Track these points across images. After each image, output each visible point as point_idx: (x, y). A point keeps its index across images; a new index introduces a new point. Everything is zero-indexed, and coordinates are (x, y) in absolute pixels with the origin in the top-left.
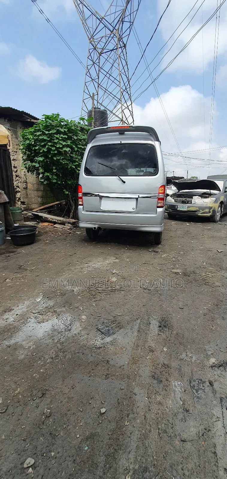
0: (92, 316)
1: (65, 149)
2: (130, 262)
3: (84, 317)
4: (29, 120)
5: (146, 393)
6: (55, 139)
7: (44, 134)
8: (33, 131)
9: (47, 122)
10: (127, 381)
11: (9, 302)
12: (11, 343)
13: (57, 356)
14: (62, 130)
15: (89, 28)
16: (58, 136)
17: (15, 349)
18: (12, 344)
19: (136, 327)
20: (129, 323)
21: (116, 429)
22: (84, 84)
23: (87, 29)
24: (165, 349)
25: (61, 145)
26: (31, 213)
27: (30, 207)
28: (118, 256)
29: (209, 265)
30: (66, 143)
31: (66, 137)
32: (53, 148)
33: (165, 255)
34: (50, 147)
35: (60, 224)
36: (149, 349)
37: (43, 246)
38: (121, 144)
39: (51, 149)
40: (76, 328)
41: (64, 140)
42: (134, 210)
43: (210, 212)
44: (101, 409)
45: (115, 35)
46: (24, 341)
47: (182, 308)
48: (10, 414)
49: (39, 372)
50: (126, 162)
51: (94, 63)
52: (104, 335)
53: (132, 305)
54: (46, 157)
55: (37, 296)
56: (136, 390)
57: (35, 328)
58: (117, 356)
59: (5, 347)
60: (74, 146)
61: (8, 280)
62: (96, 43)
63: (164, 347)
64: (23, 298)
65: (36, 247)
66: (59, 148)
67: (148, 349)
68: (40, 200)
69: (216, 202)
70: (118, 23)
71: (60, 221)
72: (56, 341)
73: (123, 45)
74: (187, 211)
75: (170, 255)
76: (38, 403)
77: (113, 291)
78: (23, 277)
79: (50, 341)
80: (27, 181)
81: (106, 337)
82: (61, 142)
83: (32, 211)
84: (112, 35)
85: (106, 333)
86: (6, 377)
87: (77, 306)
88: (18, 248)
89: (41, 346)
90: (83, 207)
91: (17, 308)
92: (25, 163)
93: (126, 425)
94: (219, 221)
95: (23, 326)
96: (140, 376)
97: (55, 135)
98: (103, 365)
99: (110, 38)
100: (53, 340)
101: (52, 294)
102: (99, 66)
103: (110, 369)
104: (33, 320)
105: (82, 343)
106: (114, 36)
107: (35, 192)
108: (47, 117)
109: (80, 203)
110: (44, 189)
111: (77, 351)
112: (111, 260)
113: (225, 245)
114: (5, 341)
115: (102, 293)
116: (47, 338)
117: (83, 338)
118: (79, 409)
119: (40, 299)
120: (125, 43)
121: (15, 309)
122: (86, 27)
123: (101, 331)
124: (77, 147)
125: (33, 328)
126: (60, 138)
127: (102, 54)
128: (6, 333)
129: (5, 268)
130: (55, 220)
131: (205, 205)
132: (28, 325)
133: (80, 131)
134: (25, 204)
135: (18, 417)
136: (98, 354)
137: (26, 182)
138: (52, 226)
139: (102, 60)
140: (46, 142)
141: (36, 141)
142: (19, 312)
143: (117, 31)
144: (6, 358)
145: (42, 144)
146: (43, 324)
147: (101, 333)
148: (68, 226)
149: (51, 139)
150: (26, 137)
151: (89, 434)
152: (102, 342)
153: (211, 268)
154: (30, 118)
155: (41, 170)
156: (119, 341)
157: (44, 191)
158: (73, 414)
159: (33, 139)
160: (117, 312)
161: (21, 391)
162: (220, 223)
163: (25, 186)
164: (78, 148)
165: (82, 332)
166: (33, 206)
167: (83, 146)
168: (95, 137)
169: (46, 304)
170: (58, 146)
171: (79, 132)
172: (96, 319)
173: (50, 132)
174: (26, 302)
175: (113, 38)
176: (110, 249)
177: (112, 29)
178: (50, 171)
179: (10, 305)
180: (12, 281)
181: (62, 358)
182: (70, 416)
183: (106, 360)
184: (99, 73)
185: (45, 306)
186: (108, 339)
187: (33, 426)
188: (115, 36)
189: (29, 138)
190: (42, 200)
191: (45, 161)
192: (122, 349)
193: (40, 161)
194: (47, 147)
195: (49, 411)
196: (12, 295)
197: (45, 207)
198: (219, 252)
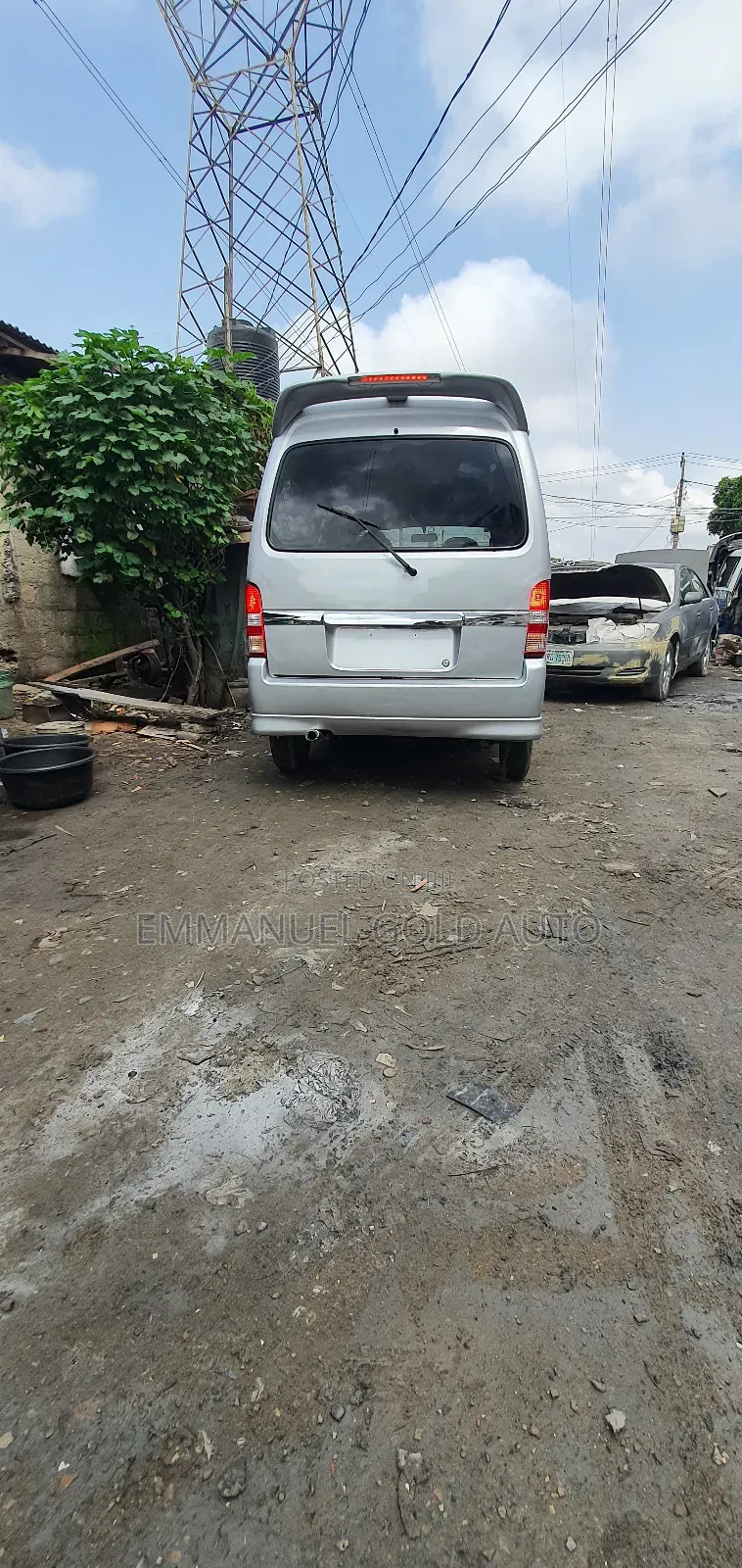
0: (411, 1053)
1: (168, 457)
2: (454, 847)
3: (383, 1058)
4: (16, 352)
5: (730, 1325)
6: (129, 423)
7: (88, 402)
8: (43, 392)
9: (95, 359)
10: (642, 1288)
11: (81, 1026)
12: (151, 1191)
13: (351, 1222)
14: (155, 390)
15: (189, 35)
16: (140, 410)
17: (180, 1214)
18: (158, 1195)
19: (582, 1079)
20: (549, 1064)
21: (692, 1488)
22: (183, 235)
23: (183, 45)
24: (715, 1149)
25: (154, 443)
26: (48, 689)
27: (33, 669)
28: (404, 828)
29: (708, 841)
30: (173, 435)
31: (171, 413)
32: (127, 455)
33: (560, 814)
34: (113, 450)
35: (158, 724)
36: (661, 1153)
37: (128, 806)
38: (396, 438)
39: (119, 456)
40: (376, 1106)
41: (162, 424)
42: (447, 669)
43: (643, 669)
44: (608, 1417)
45: (280, 70)
46: (199, 1176)
47: (698, 992)
48: (265, 1497)
49: (308, 1299)
50: (377, 505)
51: (213, 163)
52: (485, 1121)
53: (531, 999)
54: (101, 486)
55: (179, 992)
56: (692, 1317)
57: (225, 1121)
58: (564, 1195)
59: (135, 1210)
60: (200, 449)
61: (45, 943)
62: (218, 94)
63: (706, 1138)
64: (131, 1006)
65: (105, 812)
66: (149, 453)
67: (658, 1153)
68: (65, 641)
69: (659, 635)
70: (291, 29)
71: (155, 713)
72: (322, 1163)
73: (312, 106)
74: (573, 667)
75: (575, 816)
76: (359, 1429)
77: (447, 952)
78: (96, 926)
79: (300, 1163)
80: (19, 574)
81: (497, 1127)
82: (152, 431)
83: (47, 683)
84: (272, 70)
85: (489, 1109)
86: (190, 1339)
87: (343, 1020)
88: (36, 820)
89: (272, 1189)
90: (267, 662)
91: (123, 1049)
92: (14, 507)
93: (719, 1463)
94: (669, 697)
95: (175, 1117)
96: (678, 1261)
97: (129, 407)
98: (533, 1234)
99: (266, 81)
100: (308, 1159)
101: (230, 980)
102: (231, 175)
103: (561, 1247)
104: (202, 1090)
105: (421, 1159)
106: (277, 73)
107: (50, 614)
108: (94, 342)
109: (254, 648)
110: (77, 605)
111: (416, 1194)
112: (386, 843)
113: (723, 771)
114: (124, 1188)
115: (409, 964)
116: (283, 1156)
117: (417, 1137)
118: (525, 1427)
119: (197, 1007)
120: (318, 102)
121: (115, 1052)
122: (180, 32)
123: (467, 1107)
124: (206, 451)
125: (214, 1121)
126: (151, 419)
127: (240, 131)
128: (117, 1154)
129: (16, 897)
130: (135, 713)
131: (628, 648)
132: (190, 1109)
133: (215, 395)
134: (15, 660)
135: (304, 1506)
136: (495, 1196)
137: (15, 580)
138: (130, 732)
139: (241, 155)
140: (97, 430)
141: (57, 427)
142: (136, 1063)
143: (290, 55)
144: (155, 1256)
145: (83, 439)
146: (244, 1103)
147: (472, 1114)
148: (190, 733)
149: (118, 421)
150: (17, 413)
151: (606, 1527)
152: (488, 1145)
153: (719, 851)
154: (21, 345)
155: (83, 535)
156: (545, 1135)
157: (78, 609)
158: (512, 1452)
159: (46, 420)
160: (490, 1026)
161: (274, 1390)
162: (675, 703)
163: (11, 593)
164: (212, 455)
165: (403, 1118)
166: (46, 664)
167: (228, 447)
168: (300, 414)
169: (224, 1022)
170: (143, 448)
171: (213, 399)
172: (430, 1063)
173: (114, 395)
174: (146, 1022)
175: (274, 78)
176: (366, 803)
177: (269, 46)
178: (115, 537)
179: (88, 1039)
180: (61, 943)
181: (372, 1227)
182: (501, 1463)
183: (534, 1213)
184: (231, 203)
185: (224, 1031)
186: (507, 1134)
187: (381, 1534)
188: (281, 75)
189: (30, 415)
190: (76, 641)
191: (97, 501)
192: (571, 1165)
193: (78, 499)
194: (102, 449)
195: (417, 1456)
196: (81, 1001)
197: (84, 668)
198: (716, 796)
